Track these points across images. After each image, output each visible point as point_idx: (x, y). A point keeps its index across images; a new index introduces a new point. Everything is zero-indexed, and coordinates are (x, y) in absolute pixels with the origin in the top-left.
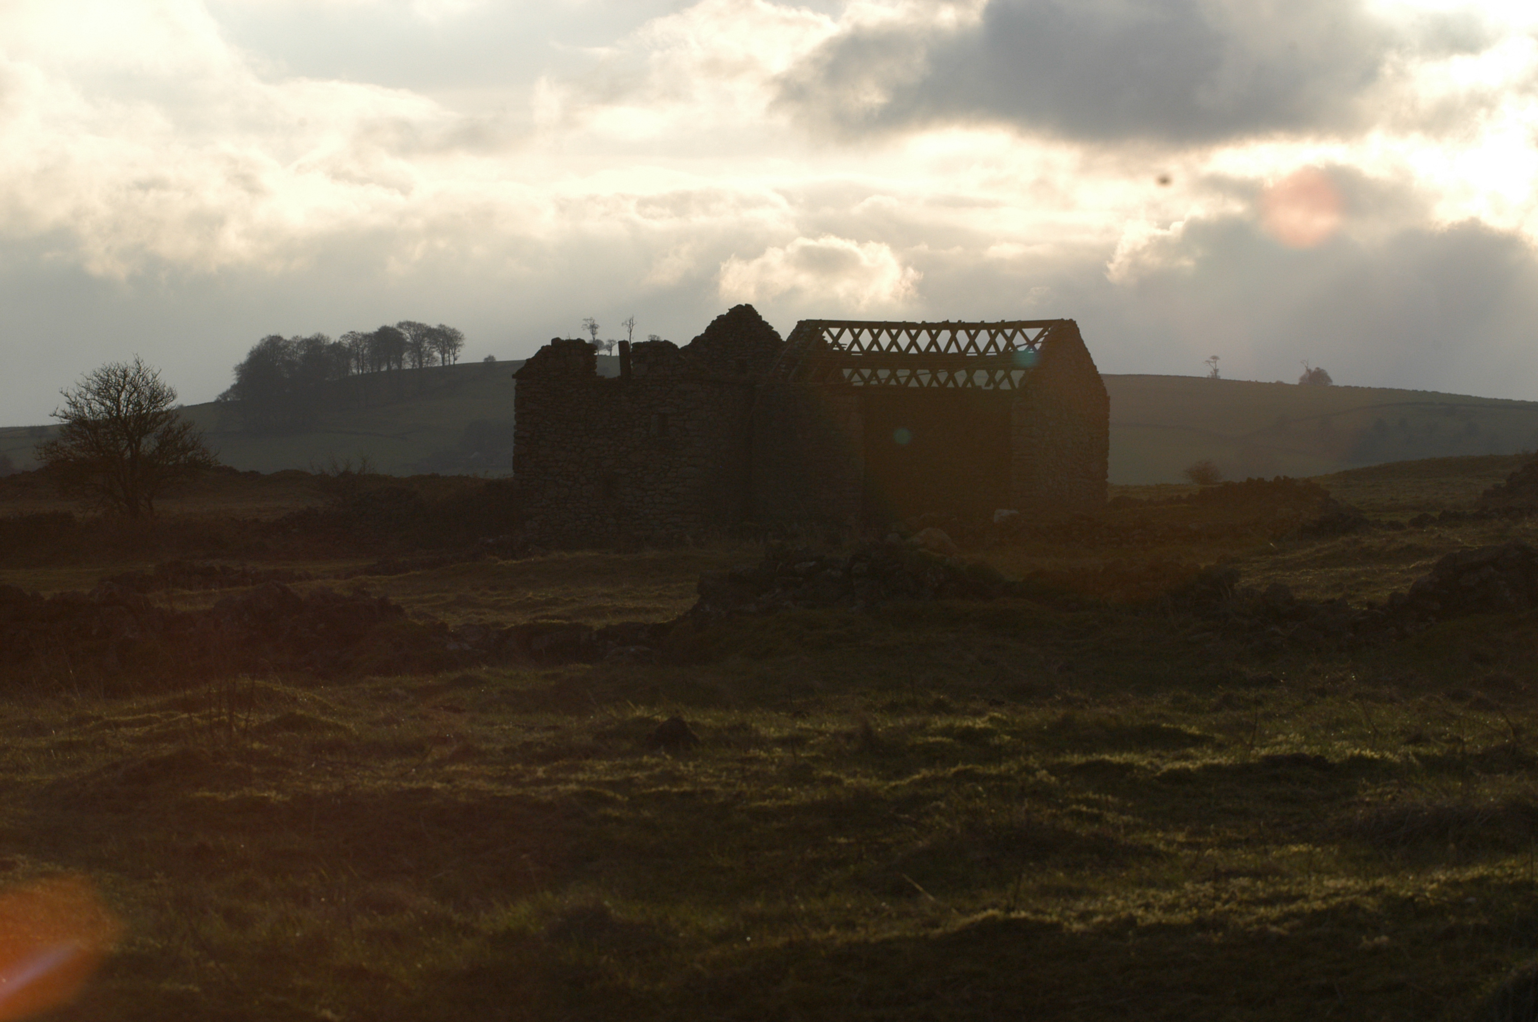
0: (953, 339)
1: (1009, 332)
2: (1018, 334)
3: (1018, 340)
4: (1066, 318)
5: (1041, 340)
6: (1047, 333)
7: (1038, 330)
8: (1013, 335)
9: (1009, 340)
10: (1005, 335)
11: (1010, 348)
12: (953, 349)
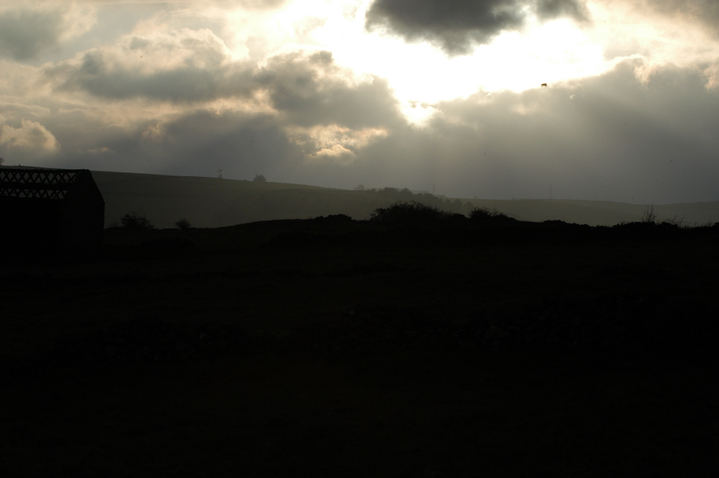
0: (39, 176)
1: (62, 174)
2: (66, 175)
3: (66, 177)
4: (86, 169)
5: (75, 178)
6: (77, 175)
7: (74, 174)
8: (64, 175)
9: (62, 177)
10: (60, 175)
11: (62, 181)
12: (39, 181)
